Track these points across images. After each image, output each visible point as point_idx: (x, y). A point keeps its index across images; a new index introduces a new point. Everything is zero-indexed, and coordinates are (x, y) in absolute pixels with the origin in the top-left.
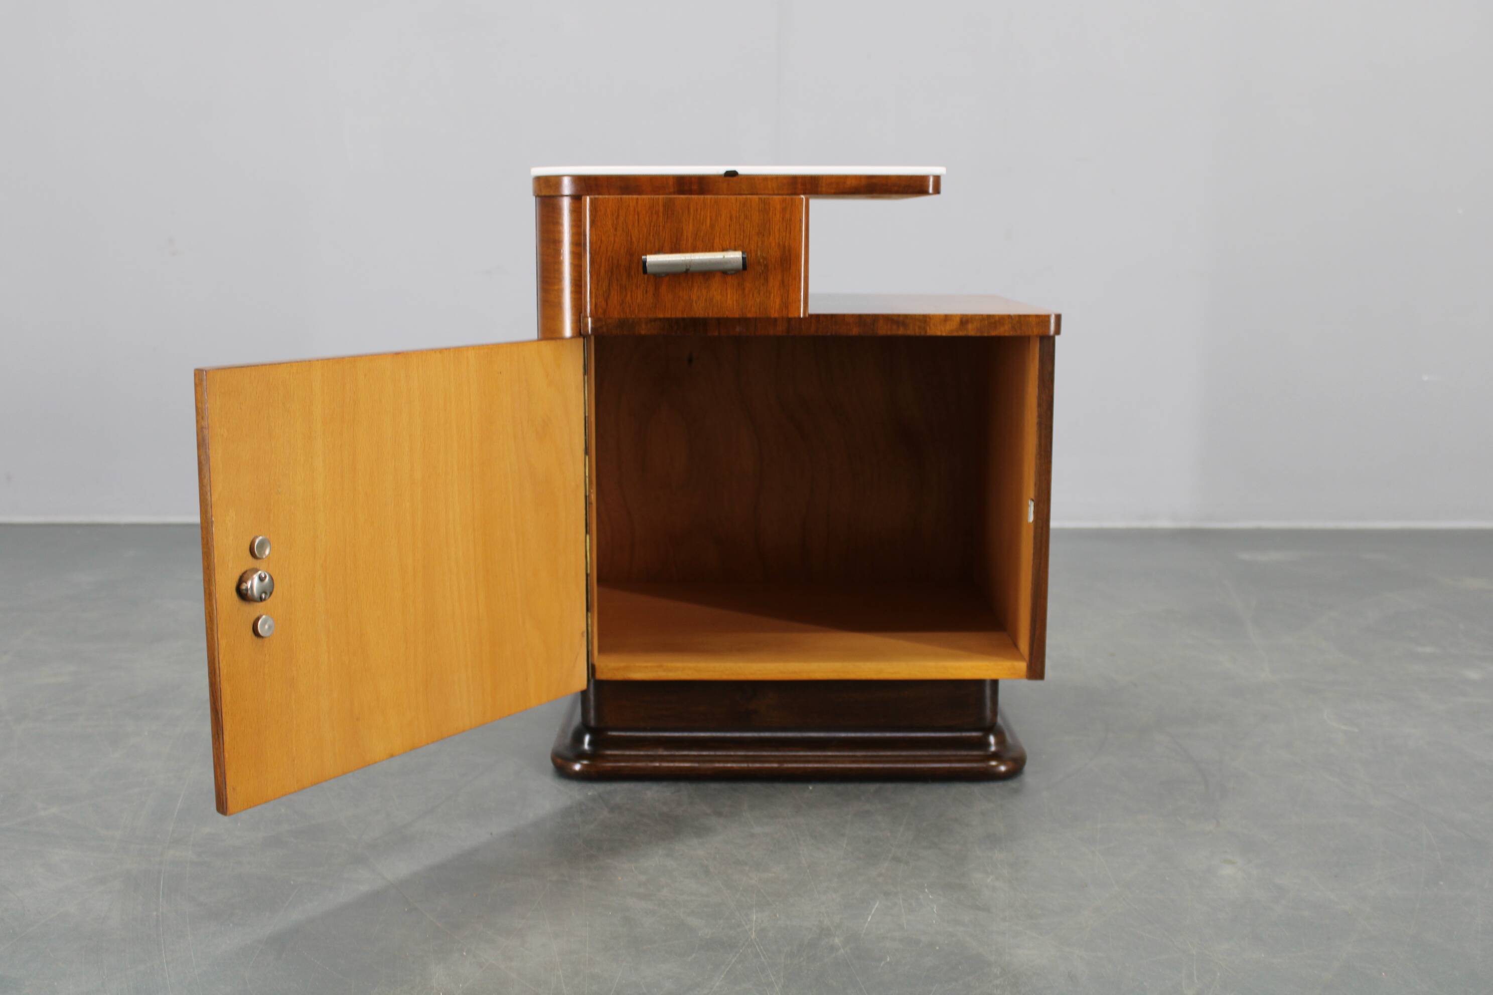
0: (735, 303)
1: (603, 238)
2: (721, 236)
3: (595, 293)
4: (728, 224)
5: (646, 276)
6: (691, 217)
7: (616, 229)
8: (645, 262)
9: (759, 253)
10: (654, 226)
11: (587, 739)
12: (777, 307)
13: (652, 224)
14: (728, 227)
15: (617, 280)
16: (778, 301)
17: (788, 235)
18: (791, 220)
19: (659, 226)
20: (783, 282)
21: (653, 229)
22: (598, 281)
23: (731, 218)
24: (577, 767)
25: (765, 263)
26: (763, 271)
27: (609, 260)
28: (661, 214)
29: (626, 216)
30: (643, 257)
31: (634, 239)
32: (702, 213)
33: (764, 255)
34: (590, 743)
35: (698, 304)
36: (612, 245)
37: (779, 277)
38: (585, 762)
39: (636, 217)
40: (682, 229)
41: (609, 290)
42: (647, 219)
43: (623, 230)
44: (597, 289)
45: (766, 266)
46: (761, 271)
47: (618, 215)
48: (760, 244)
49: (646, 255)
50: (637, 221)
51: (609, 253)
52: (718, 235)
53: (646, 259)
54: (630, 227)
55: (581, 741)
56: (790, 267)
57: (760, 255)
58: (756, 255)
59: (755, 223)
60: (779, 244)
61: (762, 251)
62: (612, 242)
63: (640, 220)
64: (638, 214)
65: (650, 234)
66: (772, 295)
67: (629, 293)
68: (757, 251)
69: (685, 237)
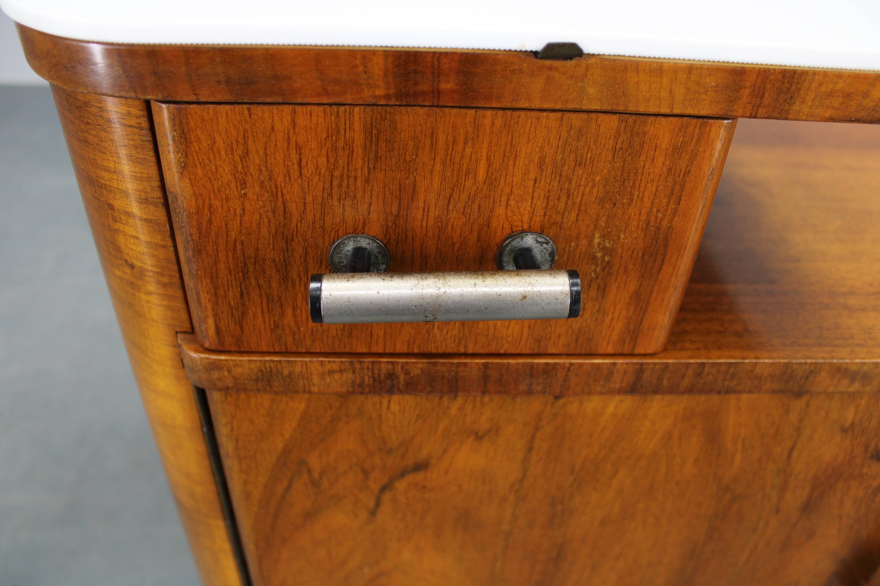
0: (526, 330)
1: (216, 203)
2: (512, 203)
4: (532, 176)
6: (438, 160)
7: (243, 184)
8: (316, 299)
9: (597, 240)
10: (342, 176)
12: (615, 336)
13: (337, 173)
14: (531, 183)
15: (259, 285)
16: (619, 326)
17: (672, 206)
18: (687, 173)
19: (356, 178)
20: (637, 295)
21: (340, 186)
22: (216, 288)
23: (541, 165)
25: (607, 259)
28: (359, 150)
29: (266, 155)
30: (313, 285)
31: (292, 207)
32: (468, 150)
35: (445, 331)
36: (238, 219)
37: (633, 285)
39: (294, 156)
40: (414, 187)
41: (243, 305)
42: (323, 160)
43: (262, 185)
44: (217, 303)
47: (247, 153)
49: (318, 278)
50: (296, 167)
52: (504, 198)
53: (320, 289)
54: (280, 179)
57: (599, 244)
58: (590, 242)
59: (598, 179)
60: (648, 222)
61: (603, 236)
62: (239, 211)
63: (303, 164)
64: (299, 148)
65: (330, 195)
66: (610, 317)
67: (289, 312)
68: (593, 237)
69: (421, 204)
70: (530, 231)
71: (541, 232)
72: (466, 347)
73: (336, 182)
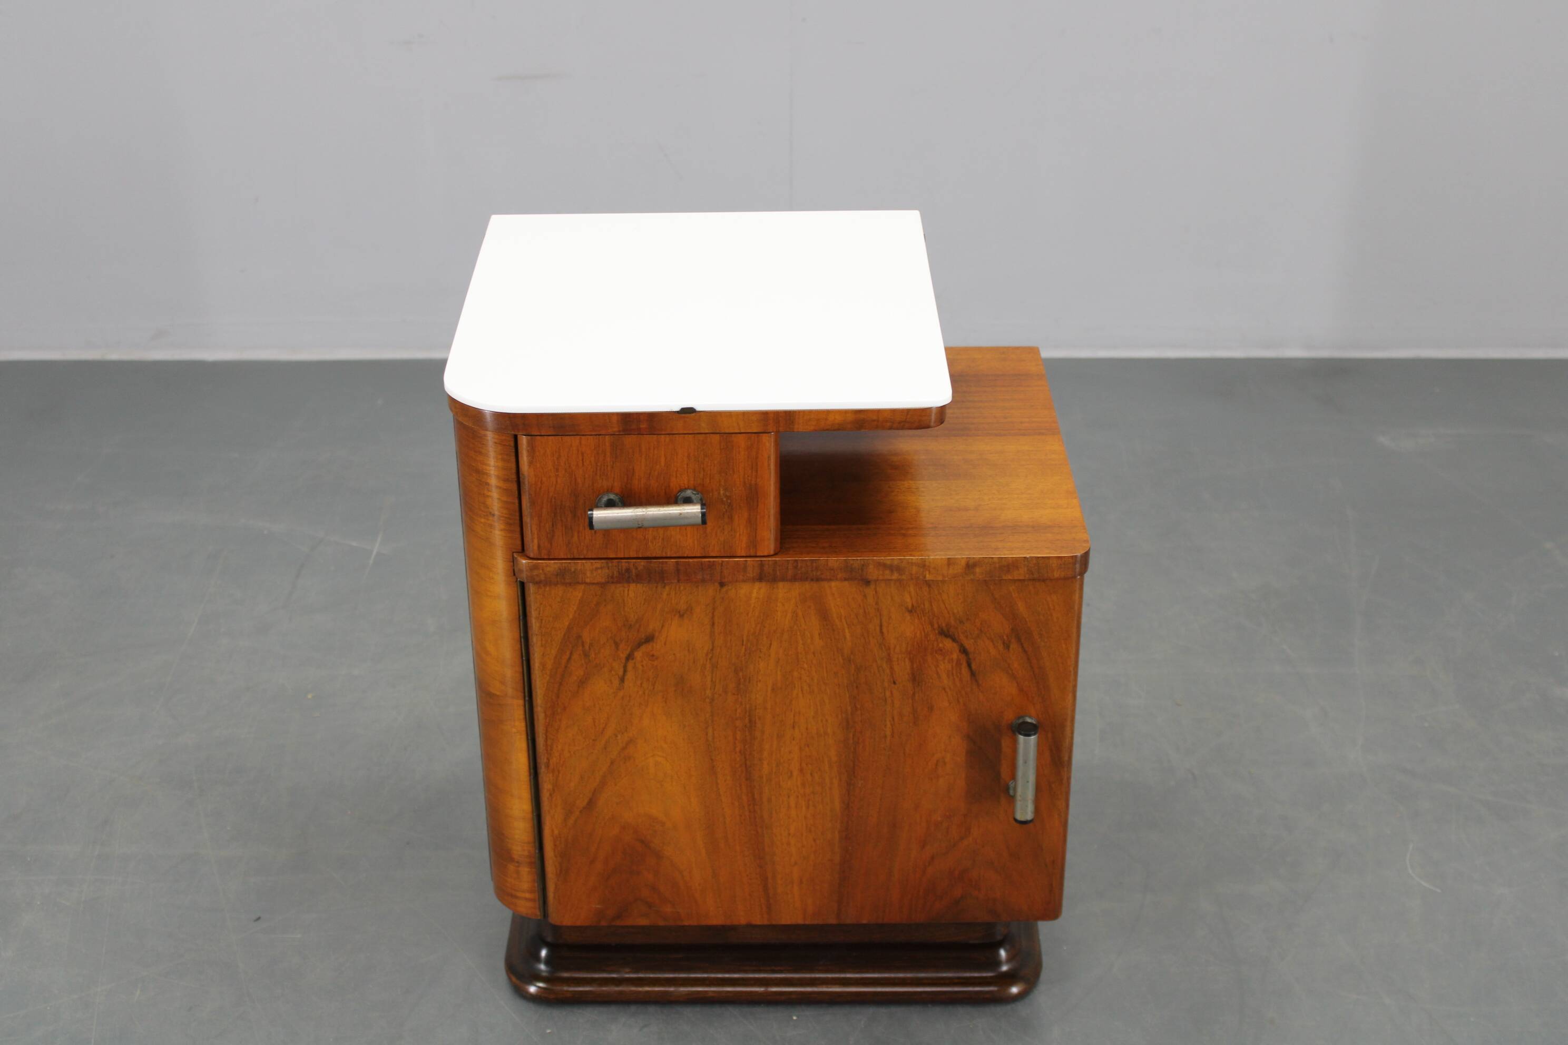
0: (696, 542)
1: (544, 479)
2: (678, 475)
3: (538, 534)
4: (685, 462)
5: (593, 531)
6: (643, 457)
7: (557, 470)
8: (591, 519)
9: (722, 492)
11: (544, 953)
13: (599, 465)
14: (685, 466)
15: (562, 520)
16: (745, 539)
18: (757, 458)
19: (607, 466)
20: (749, 521)
21: (600, 469)
22: (540, 522)
23: (689, 457)
24: (533, 989)
25: (729, 501)
26: (726, 510)
27: (551, 500)
28: (608, 454)
29: (568, 457)
30: (589, 512)
31: (579, 481)
32: (656, 452)
33: (728, 494)
34: (548, 961)
36: (554, 486)
37: (746, 515)
38: (541, 984)
39: (580, 457)
40: (634, 469)
41: (553, 531)
42: (593, 459)
43: (566, 470)
44: (540, 531)
45: (730, 505)
46: (724, 510)
47: (559, 457)
48: (723, 483)
49: (592, 510)
50: (581, 462)
51: (551, 494)
52: (674, 474)
53: (592, 514)
54: (574, 468)
55: (538, 959)
56: (758, 506)
57: (723, 494)
58: (719, 493)
59: (716, 462)
60: (745, 483)
61: (726, 489)
62: (554, 483)
63: (584, 461)
64: (582, 454)
65: (596, 474)
66: (738, 534)
67: (576, 534)
68: (720, 490)
69: (637, 477)
70: (688, 488)
71: (694, 489)
72: (666, 553)
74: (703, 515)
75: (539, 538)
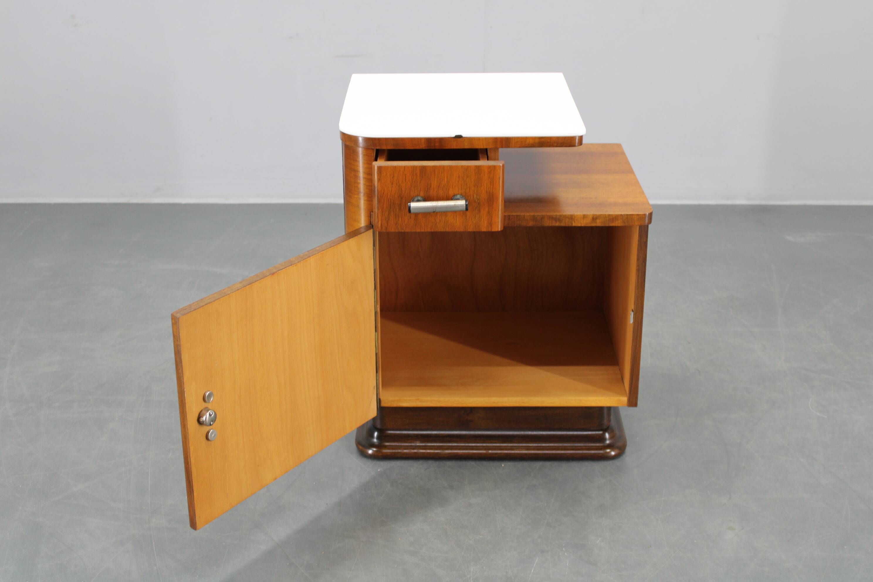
0: (461, 223)
1: (385, 189)
2: (453, 187)
3: (381, 218)
4: (457, 180)
5: (410, 214)
6: (436, 177)
7: (392, 184)
8: (410, 207)
9: (475, 196)
10: (414, 182)
11: (376, 434)
12: (486, 225)
13: (414, 181)
14: (457, 182)
15: (393, 211)
16: (486, 222)
17: (492, 186)
18: (493, 178)
19: (418, 182)
20: (489, 212)
21: (414, 184)
22: (383, 212)
23: (459, 177)
24: (370, 452)
25: (479, 201)
26: (477, 207)
27: (389, 200)
28: (418, 175)
29: (398, 177)
30: (409, 204)
31: (403, 189)
32: (442, 174)
33: (478, 197)
34: (378, 438)
35: (440, 224)
36: (390, 193)
37: (487, 209)
38: (375, 449)
39: (404, 177)
40: (431, 184)
41: (389, 217)
43: (396, 184)
44: (382, 216)
45: (479, 203)
46: (476, 206)
47: (394, 176)
48: (475, 191)
49: (410, 203)
51: (388, 197)
52: (451, 186)
53: (410, 205)
54: (401, 183)
55: (372, 436)
56: (493, 204)
57: (476, 197)
58: (474, 197)
59: (473, 180)
60: (487, 191)
61: (477, 195)
62: (391, 190)
63: (406, 178)
64: (405, 175)
65: (412, 186)
66: (483, 219)
67: (400, 219)
68: (474, 196)
69: (433, 188)
70: (458, 194)
71: (461, 195)
72: (446, 229)
73: (413, 183)
74: (466, 205)
75: (382, 220)
